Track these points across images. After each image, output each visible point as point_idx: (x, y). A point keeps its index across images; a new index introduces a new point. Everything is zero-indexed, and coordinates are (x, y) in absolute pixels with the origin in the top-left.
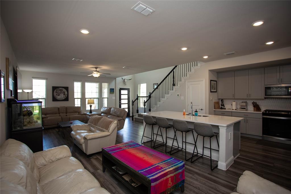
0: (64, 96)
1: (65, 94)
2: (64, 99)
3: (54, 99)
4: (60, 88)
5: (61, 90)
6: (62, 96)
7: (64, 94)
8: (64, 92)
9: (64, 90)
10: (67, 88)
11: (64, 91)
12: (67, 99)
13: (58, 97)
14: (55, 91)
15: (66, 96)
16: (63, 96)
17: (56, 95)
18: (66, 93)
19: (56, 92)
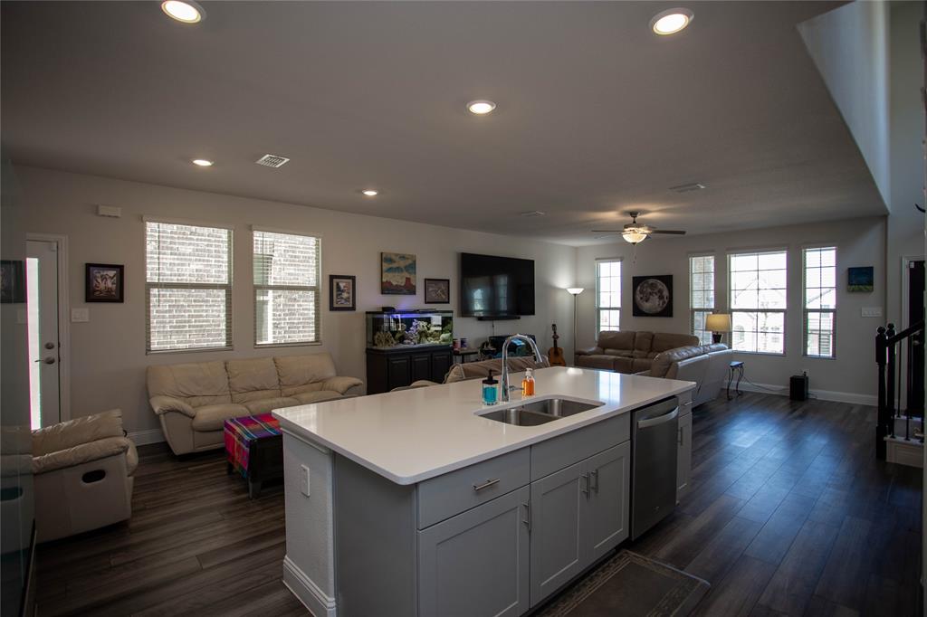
0: (661, 302)
1: (663, 297)
2: (659, 310)
3: (638, 312)
4: (651, 281)
5: (652, 284)
6: (654, 304)
7: (661, 297)
8: (661, 291)
9: (661, 285)
10: (668, 280)
11: (660, 287)
12: (667, 312)
13: (646, 306)
14: (639, 288)
15: (664, 302)
16: (657, 303)
17: (641, 298)
18: (666, 293)
19: (641, 292)
